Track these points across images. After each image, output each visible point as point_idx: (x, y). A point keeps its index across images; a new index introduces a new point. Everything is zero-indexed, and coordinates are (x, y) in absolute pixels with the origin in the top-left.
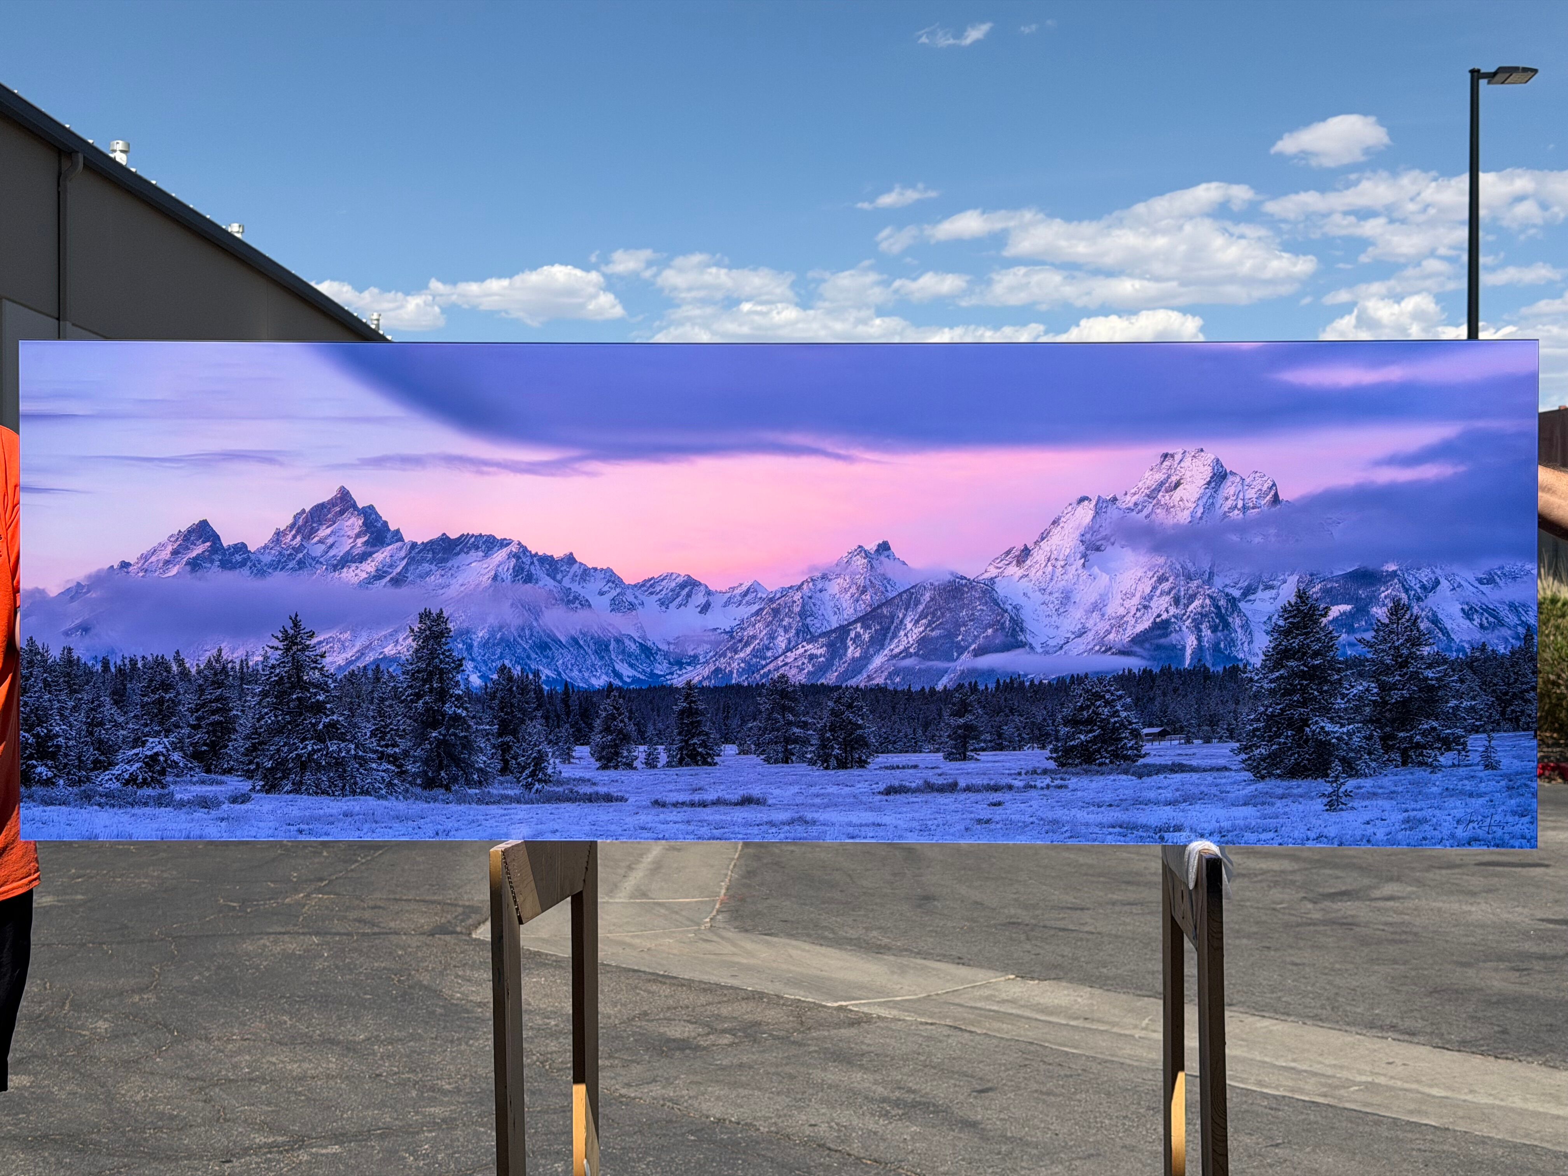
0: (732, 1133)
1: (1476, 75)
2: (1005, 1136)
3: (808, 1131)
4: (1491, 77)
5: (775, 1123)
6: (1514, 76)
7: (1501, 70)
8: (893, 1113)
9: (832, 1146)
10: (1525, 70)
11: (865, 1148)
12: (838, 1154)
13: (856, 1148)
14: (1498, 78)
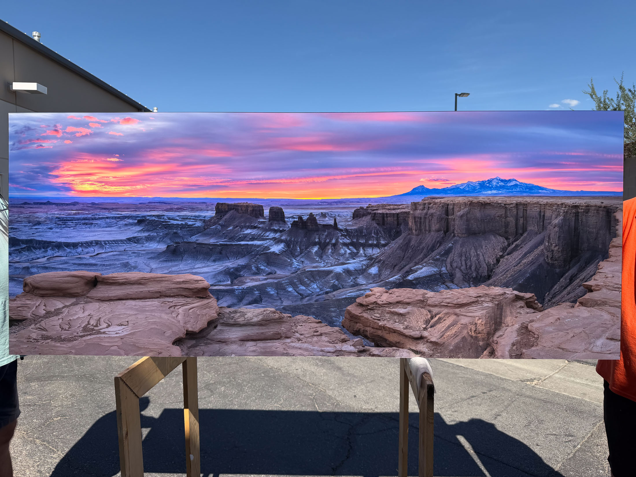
0: (274, 373)
1: (456, 95)
2: (348, 373)
3: (295, 372)
4: (460, 95)
5: (287, 369)
6: (465, 95)
7: (462, 94)
8: (319, 364)
9: (301, 378)
10: (467, 94)
11: (310, 379)
12: (303, 381)
13: (307, 379)
14: (462, 95)
